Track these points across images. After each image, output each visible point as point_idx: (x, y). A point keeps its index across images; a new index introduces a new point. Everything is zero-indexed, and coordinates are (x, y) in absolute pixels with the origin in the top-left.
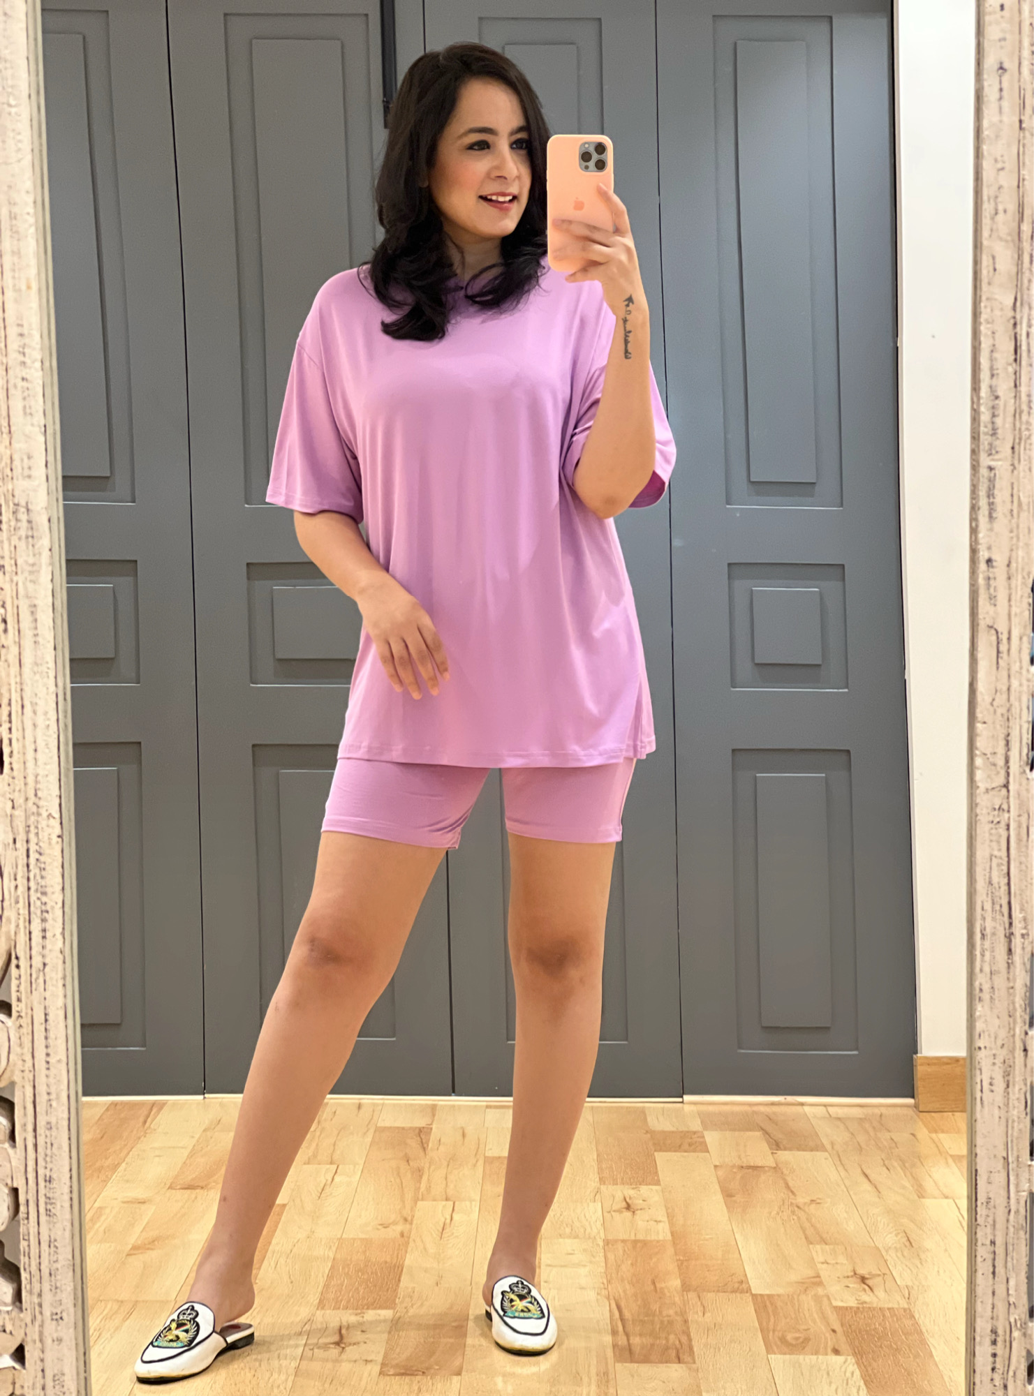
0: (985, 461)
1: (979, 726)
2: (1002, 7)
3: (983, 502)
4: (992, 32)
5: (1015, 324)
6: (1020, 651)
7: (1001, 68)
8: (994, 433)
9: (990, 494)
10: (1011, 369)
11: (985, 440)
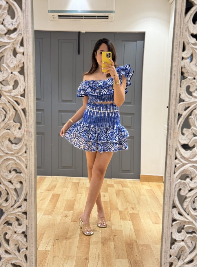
0: (170, 131)
1: (167, 168)
2: (175, 66)
3: (169, 137)
4: (174, 69)
5: (175, 112)
6: (173, 158)
7: (175, 75)
8: (171, 127)
9: (170, 136)
10: (174, 118)
11: (170, 128)
